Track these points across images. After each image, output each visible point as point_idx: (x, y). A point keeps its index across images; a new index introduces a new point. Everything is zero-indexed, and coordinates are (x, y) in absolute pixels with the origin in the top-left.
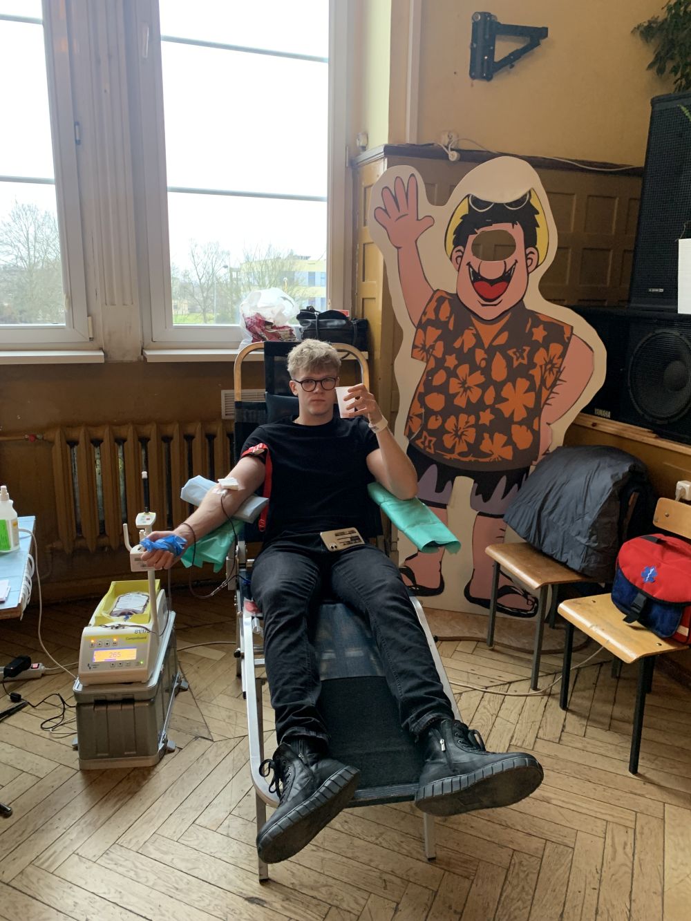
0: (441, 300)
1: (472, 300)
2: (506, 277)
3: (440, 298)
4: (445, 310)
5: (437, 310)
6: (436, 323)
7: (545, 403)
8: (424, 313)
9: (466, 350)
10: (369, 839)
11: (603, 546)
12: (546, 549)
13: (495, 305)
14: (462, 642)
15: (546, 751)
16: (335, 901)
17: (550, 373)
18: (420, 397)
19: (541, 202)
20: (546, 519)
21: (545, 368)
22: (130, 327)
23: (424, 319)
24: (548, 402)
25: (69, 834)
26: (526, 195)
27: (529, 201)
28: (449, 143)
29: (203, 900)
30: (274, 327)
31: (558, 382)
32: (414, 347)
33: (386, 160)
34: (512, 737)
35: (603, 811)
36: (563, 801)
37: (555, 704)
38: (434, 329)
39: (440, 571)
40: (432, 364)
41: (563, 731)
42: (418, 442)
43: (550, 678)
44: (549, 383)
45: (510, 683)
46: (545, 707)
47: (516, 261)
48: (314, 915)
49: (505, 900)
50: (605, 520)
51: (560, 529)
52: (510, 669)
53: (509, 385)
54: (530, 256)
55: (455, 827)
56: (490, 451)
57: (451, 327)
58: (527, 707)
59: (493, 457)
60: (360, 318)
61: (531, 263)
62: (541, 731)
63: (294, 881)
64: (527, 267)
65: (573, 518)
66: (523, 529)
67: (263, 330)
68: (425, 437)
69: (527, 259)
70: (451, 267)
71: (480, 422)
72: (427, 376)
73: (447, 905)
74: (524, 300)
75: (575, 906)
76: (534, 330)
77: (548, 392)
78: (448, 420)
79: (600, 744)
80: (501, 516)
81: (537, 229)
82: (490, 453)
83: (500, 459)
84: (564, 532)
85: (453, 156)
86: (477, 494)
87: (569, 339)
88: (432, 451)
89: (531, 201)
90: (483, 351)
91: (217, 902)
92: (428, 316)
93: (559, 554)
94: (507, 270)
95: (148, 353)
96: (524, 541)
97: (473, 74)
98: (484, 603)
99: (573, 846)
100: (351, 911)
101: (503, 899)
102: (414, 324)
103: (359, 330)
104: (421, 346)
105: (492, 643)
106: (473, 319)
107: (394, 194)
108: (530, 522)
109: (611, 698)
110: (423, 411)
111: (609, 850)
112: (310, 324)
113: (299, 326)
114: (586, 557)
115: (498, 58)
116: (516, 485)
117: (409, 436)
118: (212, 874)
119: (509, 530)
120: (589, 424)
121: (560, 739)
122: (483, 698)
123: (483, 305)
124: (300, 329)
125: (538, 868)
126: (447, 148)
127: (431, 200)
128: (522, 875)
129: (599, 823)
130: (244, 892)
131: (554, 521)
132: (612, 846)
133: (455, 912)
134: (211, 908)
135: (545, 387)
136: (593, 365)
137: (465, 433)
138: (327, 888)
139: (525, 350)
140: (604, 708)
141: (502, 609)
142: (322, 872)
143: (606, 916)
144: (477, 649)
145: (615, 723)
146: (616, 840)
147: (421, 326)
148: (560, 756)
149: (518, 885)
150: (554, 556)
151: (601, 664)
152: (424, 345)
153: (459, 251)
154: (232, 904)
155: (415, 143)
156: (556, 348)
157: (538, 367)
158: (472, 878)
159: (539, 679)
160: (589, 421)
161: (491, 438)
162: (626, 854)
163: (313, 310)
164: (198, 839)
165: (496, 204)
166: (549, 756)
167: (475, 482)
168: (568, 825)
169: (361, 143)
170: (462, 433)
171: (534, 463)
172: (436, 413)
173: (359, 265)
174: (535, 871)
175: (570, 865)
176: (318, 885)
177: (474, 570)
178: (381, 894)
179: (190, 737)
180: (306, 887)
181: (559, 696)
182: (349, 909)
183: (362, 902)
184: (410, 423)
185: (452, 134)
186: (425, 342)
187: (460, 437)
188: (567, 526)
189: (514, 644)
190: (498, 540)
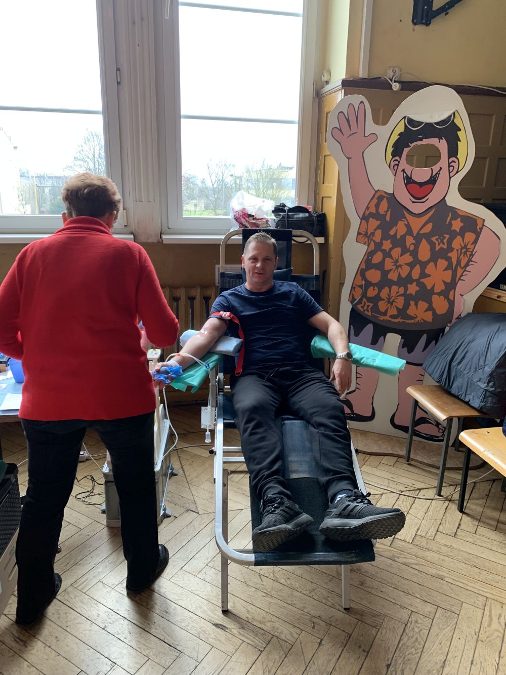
0: (381, 198)
1: (404, 198)
2: (433, 181)
3: (380, 196)
4: (384, 206)
5: (377, 206)
6: (376, 216)
7: (460, 279)
8: (368, 208)
9: (398, 237)
10: (304, 593)
11: (499, 390)
12: (453, 391)
13: (423, 202)
14: (386, 457)
15: (443, 542)
16: (276, 633)
17: (464, 256)
18: (361, 272)
19: (464, 122)
20: (455, 368)
21: (461, 252)
22: (153, 218)
23: (367, 213)
24: (462, 278)
25: (97, 568)
26: (451, 116)
27: (453, 121)
28: (394, 76)
29: (184, 622)
30: (255, 219)
31: (471, 263)
32: (359, 233)
33: (343, 91)
34: (418, 529)
35: (485, 590)
36: (454, 580)
37: (454, 507)
38: (374, 220)
39: (372, 404)
40: (372, 247)
41: (458, 528)
42: (359, 307)
43: (452, 488)
44: (463, 264)
45: (420, 489)
46: (446, 509)
47: (441, 168)
48: (260, 641)
49: (402, 646)
50: (501, 371)
51: (466, 376)
52: (421, 480)
53: (432, 264)
54: (453, 164)
55: (369, 590)
56: (415, 314)
57: (388, 218)
58: (431, 509)
59: (417, 320)
60: (320, 212)
61: (453, 170)
62: (441, 527)
63: (248, 616)
64: (450, 173)
65: (476, 368)
66: (437, 375)
67: (247, 221)
68: (365, 303)
69: (449, 167)
70: (389, 173)
71: (408, 293)
72: (368, 256)
73: (358, 645)
74: (446, 198)
75: (455, 657)
76: (452, 221)
77: (463, 270)
78: (383, 290)
79: (488, 541)
80: (421, 365)
81: (459, 142)
82: (415, 316)
83: (422, 321)
84: (469, 378)
85: (396, 87)
86: (403, 347)
87: (481, 229)
88: (369, 314)
89: (455, 121)
90: (412, 238)
91: (193, 624)
92: (369, 211)
93: (464, 395)
94: (433, 175)
95: (164, 237)
96: (438, 384)
97: (415, 21)
98: (404, 429)
99: (458, 613)
100: (287, 641)
101: (400, 645)
102: (359, 217)
103: (318, 221)
104: (364, 233)
105: (409, 459)
106: (405, 213)
107: (347, 117)
108: (442, 371)
109: (500, 506)
110: (364, 282)
111: (486, 619)
112: (282, 216)
113: (274, 218)
114: (484, 398)
115: (435, 7)
116: (434, 342)
117: (352, 302)
118: (192, 605)
119: (427, 375)
120: (495, 297)
121: (456, 534)
122: (398, 498)
123: (413, 202)
124: (274, 220)
125: (430, 626)
126: (391, 80)
127: (376, 121)
128: (416, 630)
129: (481, 598)
130: (213, 619)
131: (461, 370)
132: (489, 616)
133: (364, 651)
134: (189, 628)
135: (460, 267)
136: (499, 250)
137: (395, 300)
138: (271, 623)
139: (445, 237)
140: (492, 514)
141: (418, 435)
142: (268, 611)
143: (479, 666)
144: (397, 462)
145: (500, 525)
146: (493, 613)
147: (365, 218)
148: (455, 546)
149: (412, 637)
150: (460, 397)
151: (494, 481)
152: (366, 233)
153: (396, 160)
154: (204, 627)
155: (367, 77)
156: (470, 236)
157: (455, 251)
158: (378, 628)
159: (443, 488)
160: (495, 294)
161: (416, 305)
162: (499, 623)
163: (284, 206)
164: (183, 580)
165: (427, 124)
166: (446, 545)
167: (402, 338)
168: (456, 597)
169: (325, 78)
170: (393, 301)
171: (449, 325)
172: (374, 285)
173: (320, 173)
174: (426, 628)
175: (454, 626)
176: (265, 620)
177: (398, 404)
178: (310, 631)
179: (183, 510)
180: (256, 621)
181: (457, 502)
182: (286, 640)
183: (296, 636)
184: (353, 292)
185: (396, 69)
186: (367, 230)
187: (392, 304)
188: (471, 374)
189: (426, 461)
190: (418, 382)
